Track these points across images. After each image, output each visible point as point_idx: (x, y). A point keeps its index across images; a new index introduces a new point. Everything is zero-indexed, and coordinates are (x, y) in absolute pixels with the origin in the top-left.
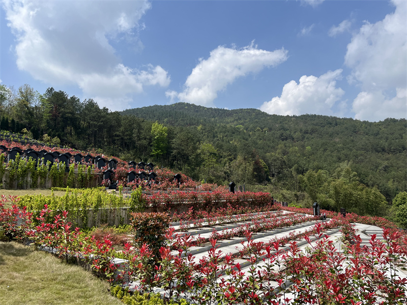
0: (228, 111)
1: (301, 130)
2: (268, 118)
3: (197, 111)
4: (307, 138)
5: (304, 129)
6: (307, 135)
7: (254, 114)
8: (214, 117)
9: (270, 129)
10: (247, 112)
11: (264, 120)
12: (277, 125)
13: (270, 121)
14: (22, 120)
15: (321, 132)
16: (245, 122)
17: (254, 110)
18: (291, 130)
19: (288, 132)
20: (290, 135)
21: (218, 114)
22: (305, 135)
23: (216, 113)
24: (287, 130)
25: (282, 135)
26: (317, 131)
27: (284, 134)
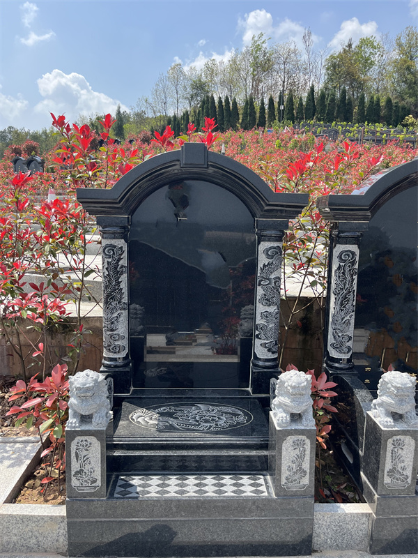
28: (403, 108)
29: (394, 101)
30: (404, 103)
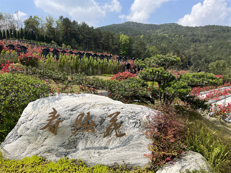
0: (158, 25)
1: (205, 35)
2: (183, 29)
3: (138, 27)
4: (209, 41)
5: (207, 34)
6: (209, 39)
7: (174, 26)
8: (149, 30)
9: (185, 36)
10: (169, 25)
11: (181, 30)
12: (189, 33)
13: (184, 30)
14: (50, 36)
15: (219, 36)
16: (168, 32)
17: (174, 24)
18: (198, 36)
19: (197, 37)
20: (198, 39)
21: (152, 28)
22: (208, 38)
23: (150, 27)
24: (196, 36)
25: (193, 39)
26: (216, 36)
27: (194, 39)
28: (50, 38)
29: (48, 36)
30: (50, 37)
